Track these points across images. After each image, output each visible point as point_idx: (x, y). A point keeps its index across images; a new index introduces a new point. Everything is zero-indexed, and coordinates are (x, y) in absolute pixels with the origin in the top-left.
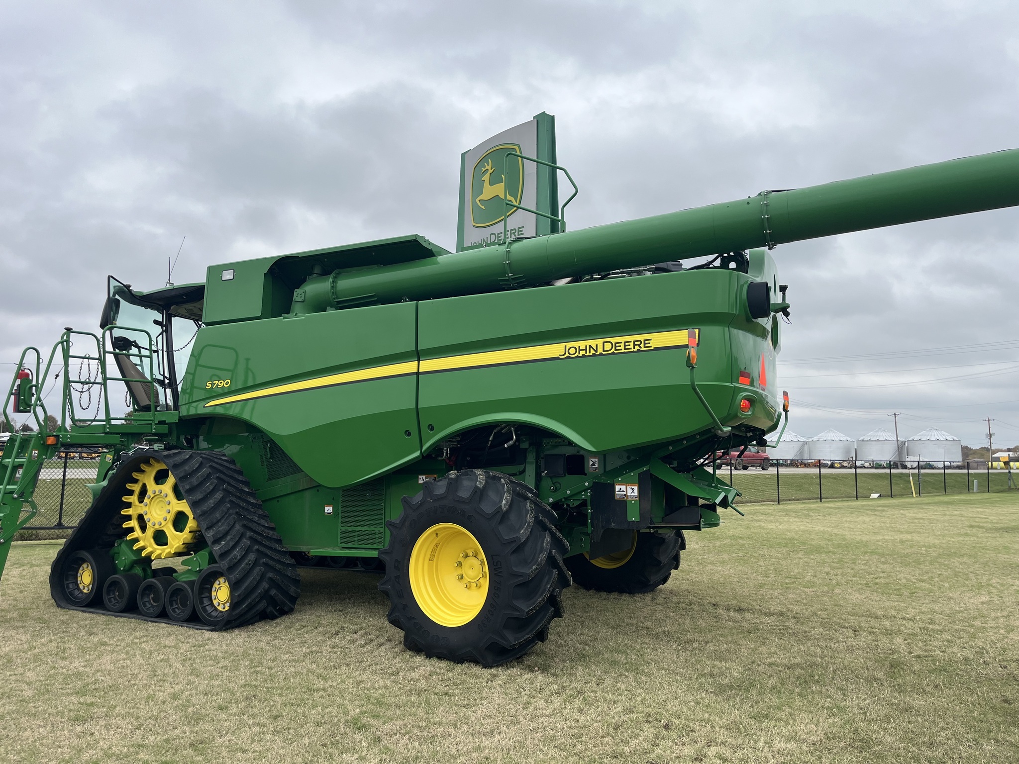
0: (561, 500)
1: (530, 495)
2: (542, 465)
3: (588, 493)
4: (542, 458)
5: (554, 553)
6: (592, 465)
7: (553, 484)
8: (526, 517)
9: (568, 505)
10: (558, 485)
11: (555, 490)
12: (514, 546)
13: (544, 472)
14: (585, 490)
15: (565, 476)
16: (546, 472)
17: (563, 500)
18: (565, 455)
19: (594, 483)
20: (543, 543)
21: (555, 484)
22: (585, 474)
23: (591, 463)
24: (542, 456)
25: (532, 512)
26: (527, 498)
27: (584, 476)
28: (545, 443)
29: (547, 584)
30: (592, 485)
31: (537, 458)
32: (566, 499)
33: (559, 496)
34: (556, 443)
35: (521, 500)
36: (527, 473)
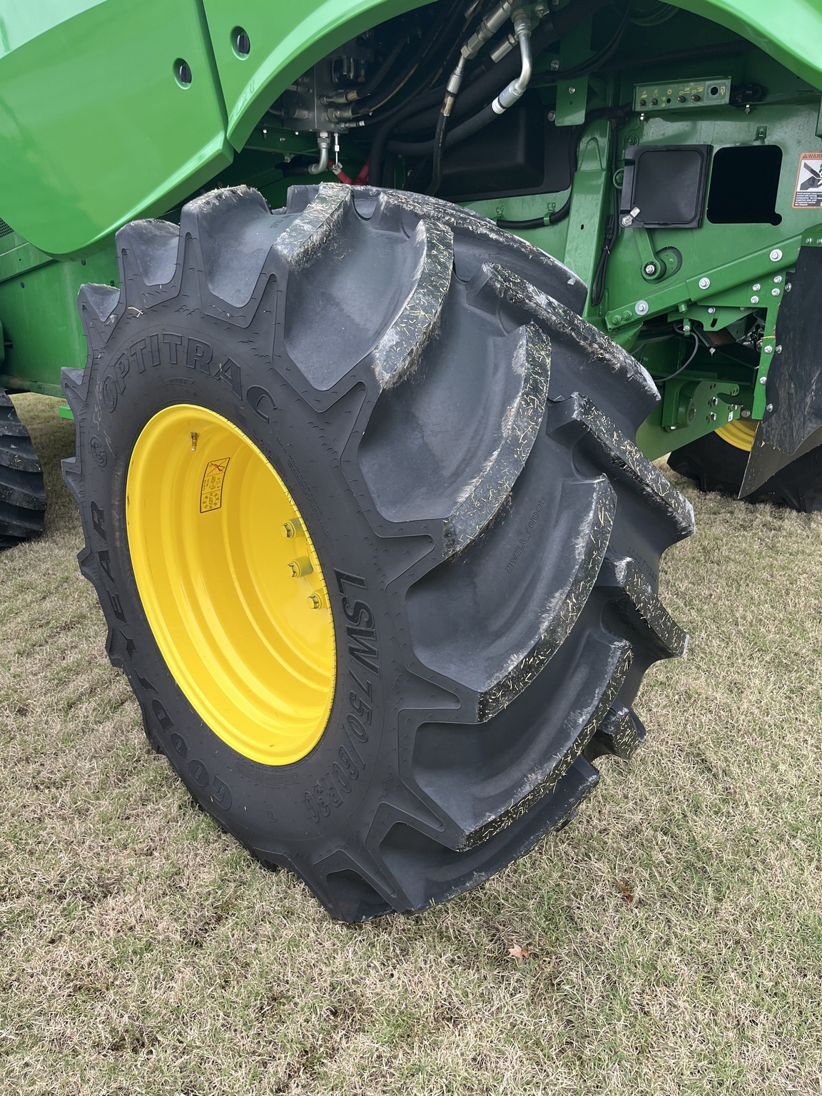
0: (675, 309)
1: (542, 299)
2: (627, 189)
3: (777, 285)
4: (629, 163)
5: (621, 575)
6: (804, 186)
7: (657, 254)
8: (503, 412)
9: (697, 325)
10: (671, 259)
11: (661, 277)
12: (423, 558)
13: (628, 212)
14: (765, 277)
15: (700, 226)
16: (635, 212)
17: (683, 308)
18: (710, 148)
19: (804, 249)
20: (573, 532)
21: (663, 256)
22: (776, 220)
23: (804, 176)
24: (628, 154)
25: (536, 390)
26: (521, 314)
27: (768, 225)
28: (644, 103)
29: (579, 704)
30: (794, 257)
31: (614, 163)
32: (691, 305)
33: (670, 295)
34: (683, 99)
35: (497, 321)
36: (575, 217)
